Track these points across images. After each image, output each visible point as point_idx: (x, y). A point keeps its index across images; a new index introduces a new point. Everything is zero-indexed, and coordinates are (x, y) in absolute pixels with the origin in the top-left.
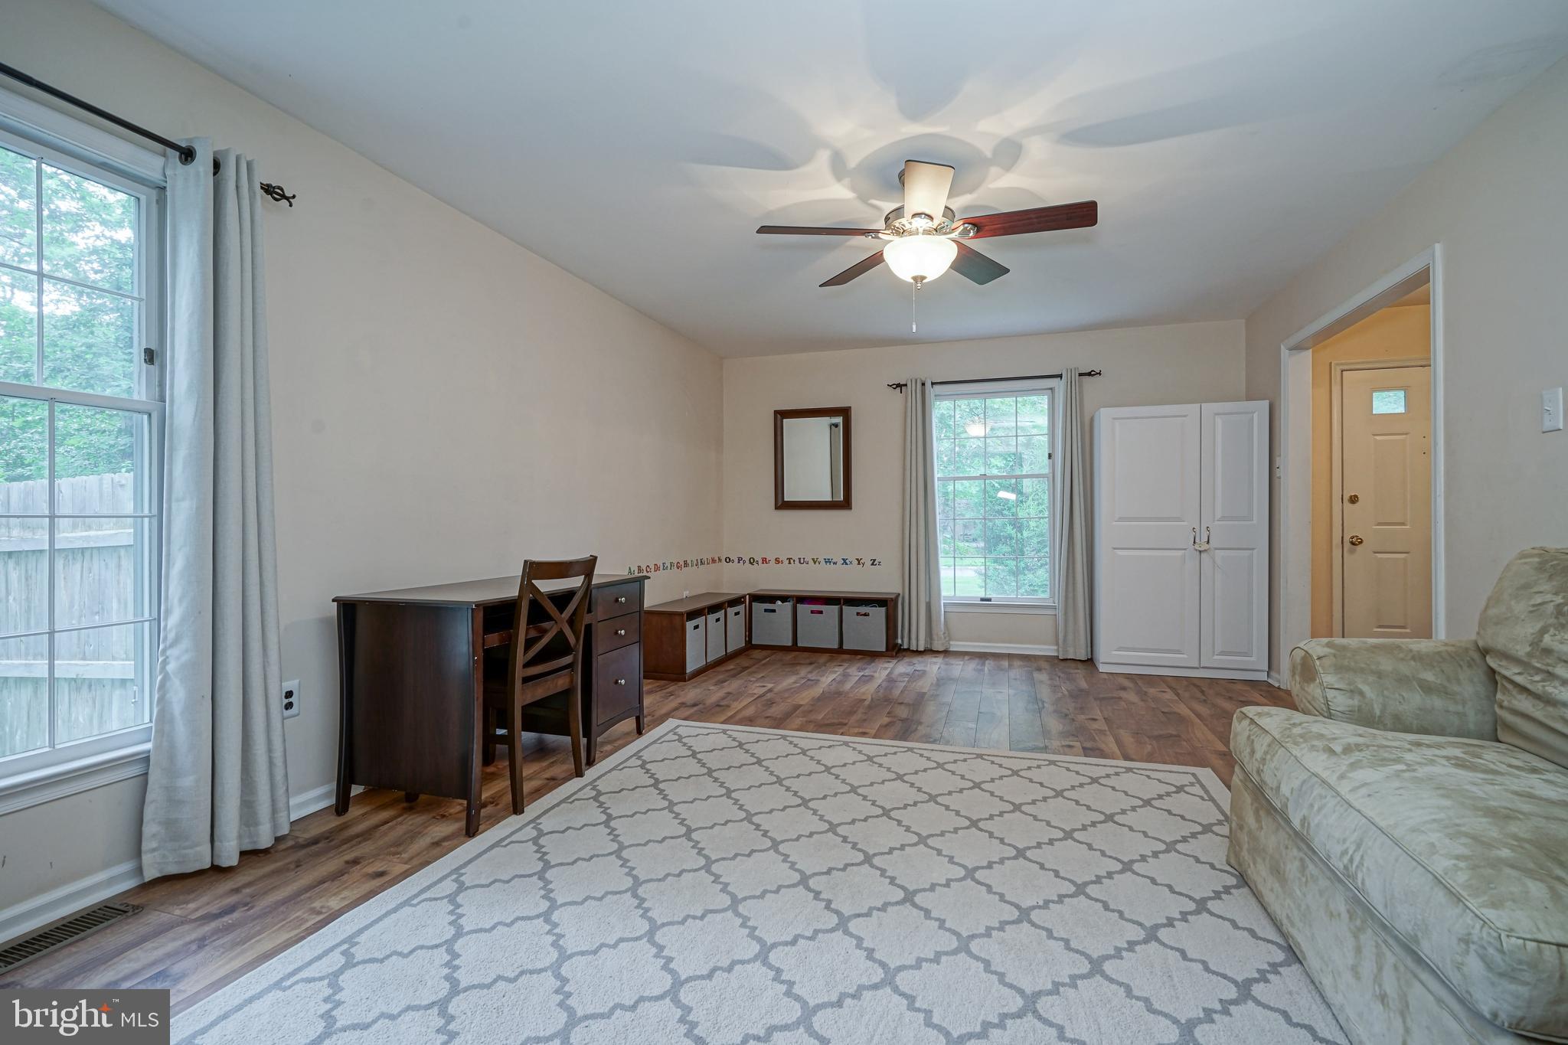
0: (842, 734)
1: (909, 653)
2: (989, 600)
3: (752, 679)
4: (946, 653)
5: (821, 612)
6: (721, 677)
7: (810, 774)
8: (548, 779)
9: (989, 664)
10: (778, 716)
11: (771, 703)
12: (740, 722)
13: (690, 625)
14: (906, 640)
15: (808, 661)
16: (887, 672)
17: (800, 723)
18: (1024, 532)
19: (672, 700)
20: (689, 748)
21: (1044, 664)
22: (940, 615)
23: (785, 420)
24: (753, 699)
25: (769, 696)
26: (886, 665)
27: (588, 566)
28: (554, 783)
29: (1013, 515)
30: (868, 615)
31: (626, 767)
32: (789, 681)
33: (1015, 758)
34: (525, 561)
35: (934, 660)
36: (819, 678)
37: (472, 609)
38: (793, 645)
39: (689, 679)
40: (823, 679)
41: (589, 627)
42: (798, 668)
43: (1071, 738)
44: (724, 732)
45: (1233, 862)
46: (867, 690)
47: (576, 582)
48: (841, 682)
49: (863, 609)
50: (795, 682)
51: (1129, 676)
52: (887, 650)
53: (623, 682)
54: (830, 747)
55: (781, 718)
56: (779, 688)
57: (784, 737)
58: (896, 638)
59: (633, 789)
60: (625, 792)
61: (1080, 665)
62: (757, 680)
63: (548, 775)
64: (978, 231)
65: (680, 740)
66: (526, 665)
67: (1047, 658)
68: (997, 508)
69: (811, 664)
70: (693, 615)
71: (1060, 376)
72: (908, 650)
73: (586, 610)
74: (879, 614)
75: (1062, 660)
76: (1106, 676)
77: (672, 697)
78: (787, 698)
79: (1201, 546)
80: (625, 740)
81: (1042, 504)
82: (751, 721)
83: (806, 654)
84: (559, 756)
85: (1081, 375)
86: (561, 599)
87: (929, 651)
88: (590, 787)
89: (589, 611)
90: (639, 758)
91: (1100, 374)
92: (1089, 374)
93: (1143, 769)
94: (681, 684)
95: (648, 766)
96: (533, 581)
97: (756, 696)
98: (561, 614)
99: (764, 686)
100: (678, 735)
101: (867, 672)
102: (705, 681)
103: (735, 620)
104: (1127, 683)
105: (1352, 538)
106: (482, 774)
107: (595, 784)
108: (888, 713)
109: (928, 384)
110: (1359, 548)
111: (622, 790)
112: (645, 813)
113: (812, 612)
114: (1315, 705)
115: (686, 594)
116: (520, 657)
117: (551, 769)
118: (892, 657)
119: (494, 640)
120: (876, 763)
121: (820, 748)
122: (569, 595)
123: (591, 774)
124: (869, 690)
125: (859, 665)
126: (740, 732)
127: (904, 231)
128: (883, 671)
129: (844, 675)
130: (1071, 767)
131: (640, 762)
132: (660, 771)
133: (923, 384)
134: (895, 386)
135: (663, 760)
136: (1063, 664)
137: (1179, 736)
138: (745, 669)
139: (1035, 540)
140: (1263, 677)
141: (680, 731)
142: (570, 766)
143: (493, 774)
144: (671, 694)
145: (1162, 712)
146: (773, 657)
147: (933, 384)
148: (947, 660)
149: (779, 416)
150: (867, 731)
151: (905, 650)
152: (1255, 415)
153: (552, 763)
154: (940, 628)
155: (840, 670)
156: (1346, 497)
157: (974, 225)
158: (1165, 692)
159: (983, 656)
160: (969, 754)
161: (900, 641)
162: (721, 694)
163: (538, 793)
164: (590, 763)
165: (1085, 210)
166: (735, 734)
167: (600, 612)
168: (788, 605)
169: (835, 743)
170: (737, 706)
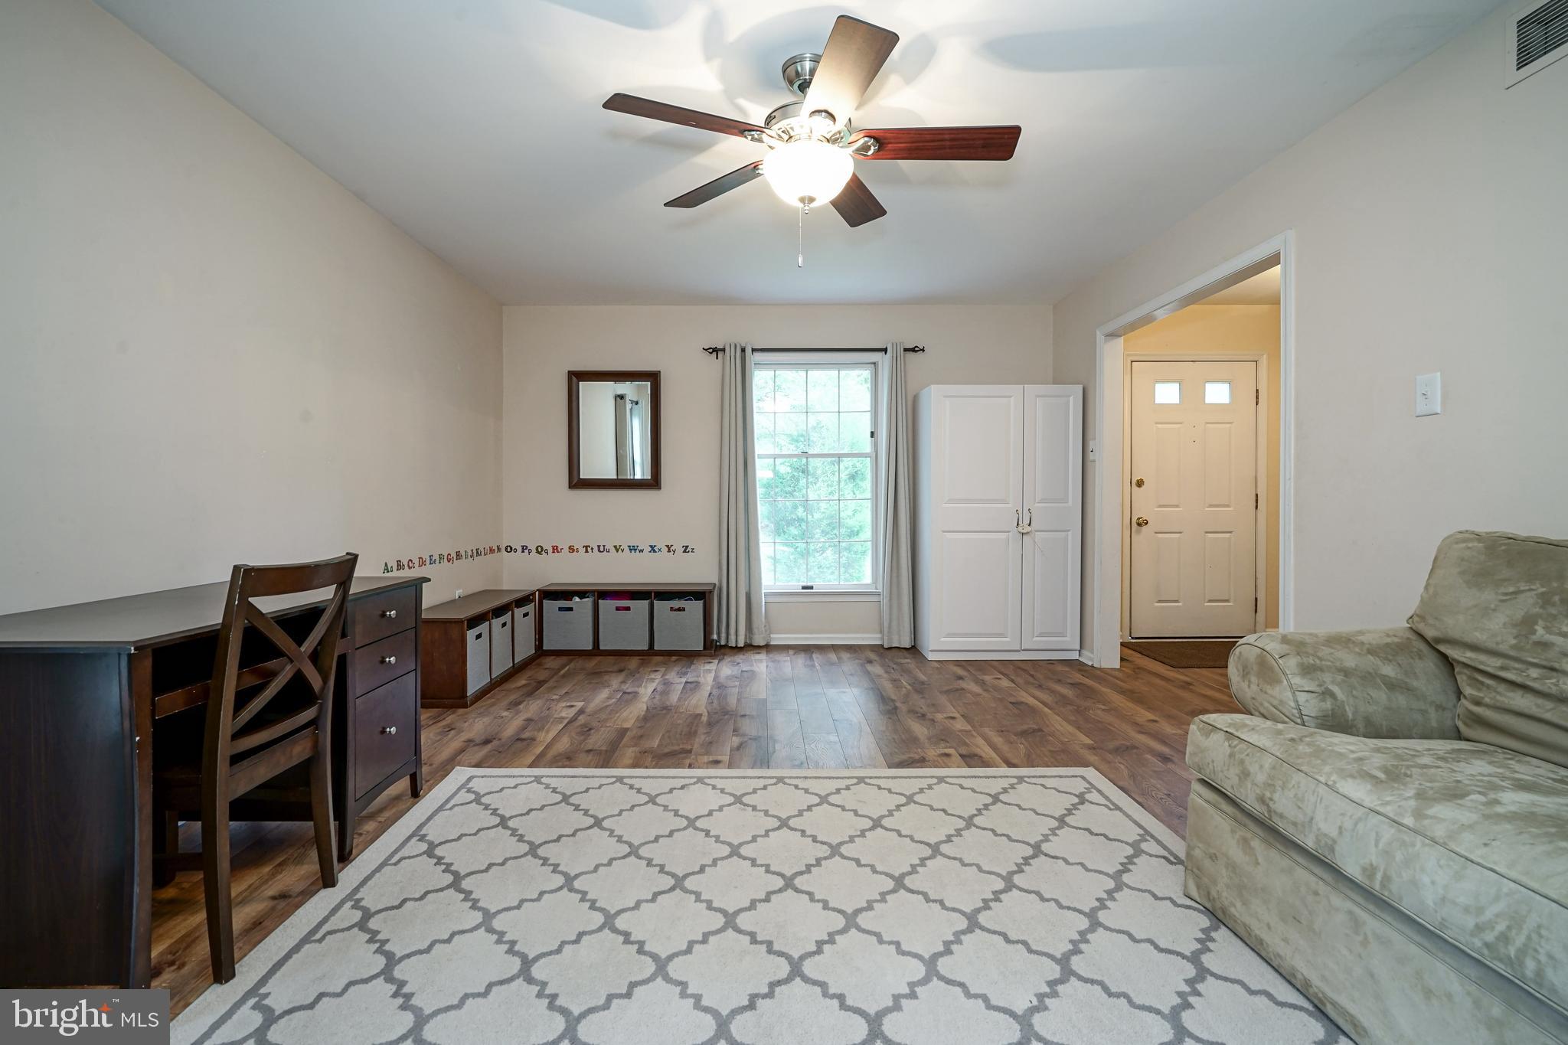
0: (690, 766)
1: (727, 650)
2: (811, 588)
3: (554, 697)
4: (768, 648)
5: (628, 609)
6: (513, 697)
7: (671, 834)
8: (274, 898)
9: (817, 657)
10: (604, 748)
11: (587, 730)
12: (556, 762)
13: (471, 634)
14: (723, 635)
15: (616, 668)
16: (712, 675)
17: (633, 755)
18: (815, 514)
19: (452, 738)
20: (495, 812)
21: (872, 656)
22: (761, 607)
23: (580, 383)
24: (561, 726)
25: (582, 719)
26: (708, 667)
27: (343, 569)
28: (288, 903)
29: (803, 497)
30: (684, 610)
31: (405, 858)
32: (602, 696)
33: (900, 777)
34: (235, 567)
35: (758, 657)
36: (636, 689)
37: (130, 656)
38: (593, 649)
39: (471, 705)
40: (642, 690)
41: (342, 660)
42: (606, 677)
43: (943, 744)
44: (538, 779)
45: (1194, 893)
46: (699, 700)
47: (324, 594)
48: (665, 693)
49: (676, 604)
50: (609, 698)
51: (958, 663)
52: (705, 648)
53: (393, 730)
54: (683, 787)
55: (606, 751)
56: (592, 707)
57: (620, 779)
58: (713, 634)
59: (422, 898)
60: (409, 904)
61: (905, 653)
62: (562, 697)
63: (272, 891)
64: (879, 150)
65: (478, 800)
66: (235, 736)
67: (874, 648)
68: (788, 489)
69: (621, 671)
70: (474, 621)
71: (885, 350)
72: (726, 646)
73: (339, 634)
74: (695, 607)
75: (887, 649)
76: (936, 665)
77: (453, 732)
78: (606, 720)
79: (1024, 526)
80: (397, 809)
81: (831, 486)
82: (569, 758)
83: (611, 659)
84: (291, 851)
85: (906, 350)
86: (299, 623)
87: (750, 647)
88: (350, 904)
89: (344, 635)
90: (422, 838)
91: (923, 350)
92: (913, 350)
93: (1033, 777)
94: (461, 711)
95: (439, 852)
96: (250, 599)
97: (566, 721)
98: (300, 644)
99: (572, 706)
100: (474, 792)
101: (690, 677)
102: (493, 705)
103: (524, 621)
104: (960, 672)
105: (1139, 519)
106: (153, 906)
107: (357, 897)
108: (734, 731)
109: (748, 351)
110: (1144, 528)
111: (405, 901)
112: (448, 941)
113: (618, 609)
114: (1284, 711)
115: (458, 593)
116: (227, 723)
117: (279, 877)
118: (713, 656)
119: (174, 702)
120: (748, 805)
121: (671, 791)
122: (313, 614)
123: (349, 876)
124: (699, 702)
125: (677, 669)
126: (561, 777)
127: (791, 137)
128: (709, 673)
129: (664, 684)
130: (966, 783)
131: (424, 847)
132: (460, 857)
133: (743, 350)
134: (711, 351)
135: (459, 838)
136: (888, 652)
137: (1040, 730)
138: (541, 683)
139: (825, 522)
140: (1075, 656)
141: (475, 784)
142: (311, 866)
143: (172, 901)
144: (451, 728)
145: (1011, 703)
146: (572, 665)
147: (753, 350)
148: (771, 656)
149: (574, 378)
150: (719, 758)
151: (721, 647)
152: (1071, 399)
153: (280, 865)
154: (759, 621)
155: (658, 676)
156: (1134, 481)
157: (876, 139)
158: (999, 679)
159: (807, 649)
160: (848, 778)
161: (715, 637)
162: (518, 722)
163: (260, 928)
164: (345, 857)
165: (1006, 136)
166: (554, 783)
167: (359, 634)
168: (588, 601)
169: (687, 781)
170: (545, 737)
